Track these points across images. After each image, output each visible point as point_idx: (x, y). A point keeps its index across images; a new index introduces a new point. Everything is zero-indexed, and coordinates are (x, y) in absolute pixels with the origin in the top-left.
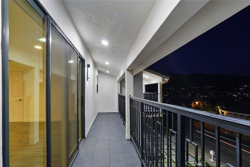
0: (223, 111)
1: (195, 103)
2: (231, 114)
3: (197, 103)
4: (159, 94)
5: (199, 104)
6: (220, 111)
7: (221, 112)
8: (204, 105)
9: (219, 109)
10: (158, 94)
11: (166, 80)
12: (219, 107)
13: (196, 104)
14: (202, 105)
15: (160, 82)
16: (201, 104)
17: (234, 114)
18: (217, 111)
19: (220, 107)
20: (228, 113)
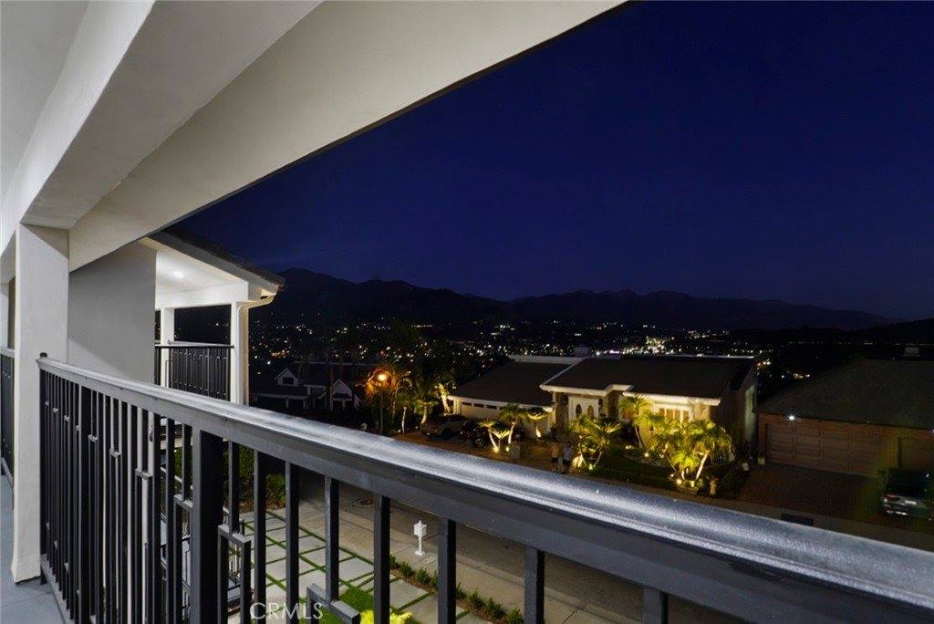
0: (451, 398)
1: (375, 379)
2: (470, 404)
3: (382, 377)
4: (233, 347)
5: (389, 380)
6: (444, 398)
7: (448, 401)
8: (402, 383)
9: (442, 393)
10: (232, 350)
11: (265, 293)
12: (441, 387)
13: (381, 382)
14: (397, 382)
15: (241, 301)
16: (394, 381)
17: (476, 405)
18: (437, 399)
19: (445, 388)
20: (463, 403)
